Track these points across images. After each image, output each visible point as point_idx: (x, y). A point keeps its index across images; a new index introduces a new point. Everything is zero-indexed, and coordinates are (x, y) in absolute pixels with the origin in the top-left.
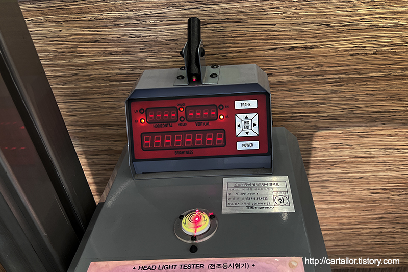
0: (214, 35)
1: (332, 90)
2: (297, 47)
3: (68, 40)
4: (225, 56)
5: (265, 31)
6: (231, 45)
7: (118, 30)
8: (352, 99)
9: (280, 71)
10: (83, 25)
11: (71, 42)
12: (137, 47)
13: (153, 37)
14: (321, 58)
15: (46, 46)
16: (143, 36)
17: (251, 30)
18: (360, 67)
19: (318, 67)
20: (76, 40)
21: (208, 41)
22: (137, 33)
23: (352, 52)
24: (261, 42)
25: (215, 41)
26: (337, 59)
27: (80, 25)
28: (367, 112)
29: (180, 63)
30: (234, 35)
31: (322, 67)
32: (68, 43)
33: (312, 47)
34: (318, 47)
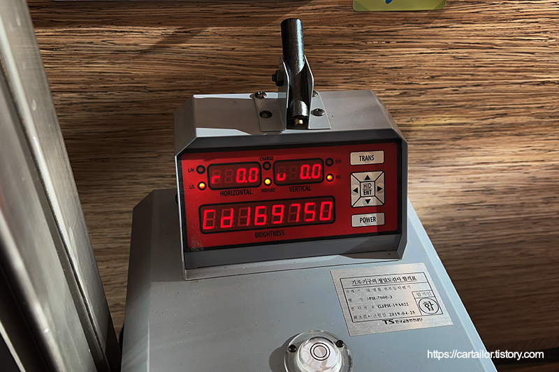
0: (453, 63)
2: (549, 82)
3: (239, 62)
4: (457, 90)
5: (518, 60)
6: (469, 77)
7: (322, 52)
9: (517, 110)
10: (271, 43)
11: (244, 66)
12: (341, 76)
13: (369, 63)
15: (201, 70)
16: (354, 62)
17: (501, 58)
20: (253, 63)
21: (442, 71)
22: (348, 57)
24: (508, 73)
25: (451, 71)
27: (267, 42)
29: (393, 99)
30: (477, 64)
32: (238, 67)
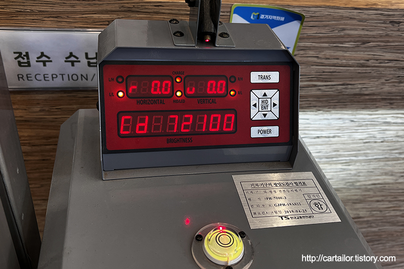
1: (341, 169)
2: (322, 137)
8: (355, 175)
14: (338, 145)
18: (368, 152)
19: (335, 151)
23: (365, 141)
26: (351, 146)
28: (365, 185)
31: (338, 151)
33: (334, 137)
34: (339, 137)
